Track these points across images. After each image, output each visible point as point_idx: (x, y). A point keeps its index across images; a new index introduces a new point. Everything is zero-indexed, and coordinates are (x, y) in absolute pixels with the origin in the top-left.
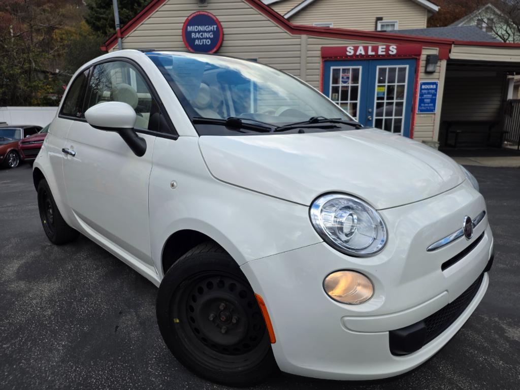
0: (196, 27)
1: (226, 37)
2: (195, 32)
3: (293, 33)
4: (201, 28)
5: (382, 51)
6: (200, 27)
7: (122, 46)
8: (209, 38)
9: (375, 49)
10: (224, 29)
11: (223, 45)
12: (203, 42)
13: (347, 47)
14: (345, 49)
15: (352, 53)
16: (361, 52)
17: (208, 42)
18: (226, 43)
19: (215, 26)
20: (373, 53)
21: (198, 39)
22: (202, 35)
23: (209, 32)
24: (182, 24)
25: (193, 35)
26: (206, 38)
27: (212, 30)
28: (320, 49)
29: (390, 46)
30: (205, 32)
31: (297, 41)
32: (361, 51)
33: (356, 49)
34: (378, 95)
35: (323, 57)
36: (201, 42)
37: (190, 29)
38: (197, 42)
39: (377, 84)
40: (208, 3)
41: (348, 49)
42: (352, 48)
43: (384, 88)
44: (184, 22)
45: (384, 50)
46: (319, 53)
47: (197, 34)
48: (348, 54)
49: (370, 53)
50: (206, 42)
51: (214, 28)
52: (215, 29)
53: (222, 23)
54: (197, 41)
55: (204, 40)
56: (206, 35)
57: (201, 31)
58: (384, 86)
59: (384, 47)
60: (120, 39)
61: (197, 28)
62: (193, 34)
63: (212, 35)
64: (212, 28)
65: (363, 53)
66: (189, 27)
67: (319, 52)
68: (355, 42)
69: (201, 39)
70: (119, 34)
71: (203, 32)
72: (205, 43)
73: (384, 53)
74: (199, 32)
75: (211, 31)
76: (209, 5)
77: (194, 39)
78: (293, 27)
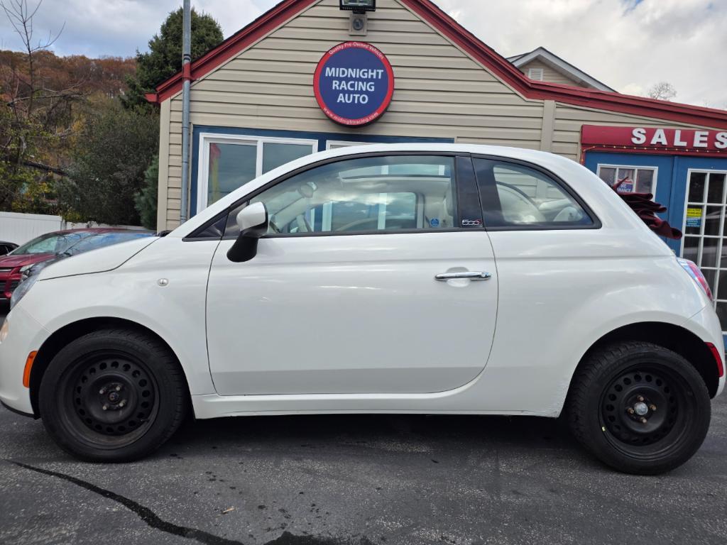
0: (341, 69)
1: (397, 95)
2: (340, 80)
3: (528, 97)
4: (351, 72)
5: (701, 142)
6: (350, 70)
7: (190, 96)
8: (367, 92)
9: (688, 136)
10: (396, 80)
11: (390, 109)
12: (354, 98)
13: (632, 129)
14: (629, 132)
15: (643, 140)
16: (659, 140)
17: (364, 99)
18: (395, 106)
19: (380, 71)
20: (684, 144)
21: (344, 91)
22: (352, 86)
23: (367, 80)
24: (316, 65)
25: (335, 84)
26: (361, 92)
27: (375, 77)
28: (579, 129)
29: (718, 132)
30: (360, 79)
31: (536, 111)
32: (660, 138)
33: (650, 134)
34: (687, 223)
35: (584, 145)
36: (349, 100)
37: (329, 72)
38: (341, 98)
39: (687, 203)
40: (368, 31)
41: (635, 133)
42: (644, 131)
43: (700, 211)
44: (318, 61)
45: (706, 139)
46: (576, 137)
47: (344, 82)
48: (635, 141)
49: (678, 142)
50: (359, 98)
51: (377, 73)
52: (380, 77)
53: (394, 69)
54: (341, 95)
55: (357, 96)
56: (362, 86)
57: (352, 79)
58: (701, 207)
59: (707, 133)
60: (186, 83)
61: (343, 72)
62: (334, 82)
63: (373, 87)
64: (374, 74)
65: (664, 142)
66: (328, 69)
67: (577, 135)
68: (650, 122)
69: (349, 92)
70: (186, 73)
71: (355, 79)
72: (356, 102)
73: (705, 145)
74: (347, 79)
75: (372, 79)
76: (370, 33)
77: (337, 92)
78: (530, 85)
